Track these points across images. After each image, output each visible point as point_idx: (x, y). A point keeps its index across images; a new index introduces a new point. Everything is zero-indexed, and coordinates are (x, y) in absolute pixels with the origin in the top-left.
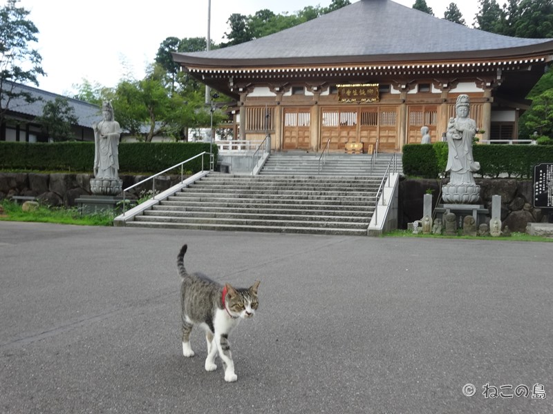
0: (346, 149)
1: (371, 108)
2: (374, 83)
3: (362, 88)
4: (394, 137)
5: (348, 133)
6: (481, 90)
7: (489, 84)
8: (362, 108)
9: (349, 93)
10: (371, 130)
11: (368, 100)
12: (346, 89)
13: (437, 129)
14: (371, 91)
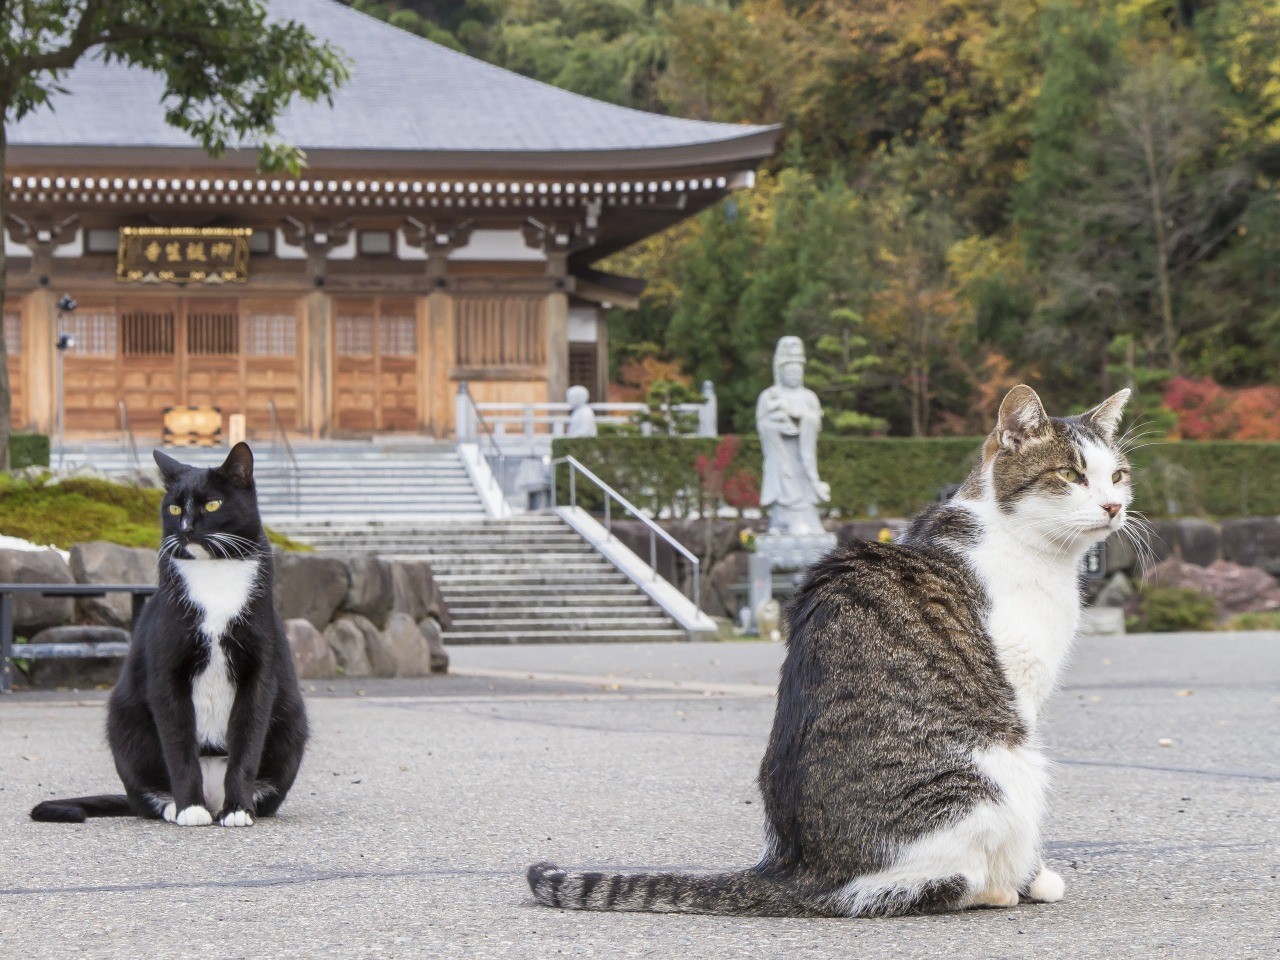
0: (167, 431)
1: (217, 301)
2: (238, 227)
3: (196, 240)
4: (290, 391)
5: (149, 380)
6: (538, 254)
7: (562, 239)
8: (193, 301)
9: (153, 252)
10: (221, 371)
11: (214, 278)
12: (147, 241)
13: (419, 367)
14: (221, 250)
